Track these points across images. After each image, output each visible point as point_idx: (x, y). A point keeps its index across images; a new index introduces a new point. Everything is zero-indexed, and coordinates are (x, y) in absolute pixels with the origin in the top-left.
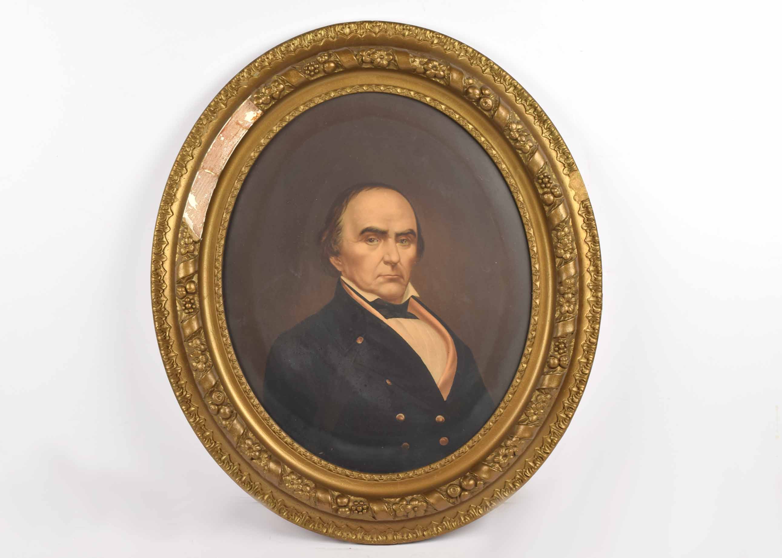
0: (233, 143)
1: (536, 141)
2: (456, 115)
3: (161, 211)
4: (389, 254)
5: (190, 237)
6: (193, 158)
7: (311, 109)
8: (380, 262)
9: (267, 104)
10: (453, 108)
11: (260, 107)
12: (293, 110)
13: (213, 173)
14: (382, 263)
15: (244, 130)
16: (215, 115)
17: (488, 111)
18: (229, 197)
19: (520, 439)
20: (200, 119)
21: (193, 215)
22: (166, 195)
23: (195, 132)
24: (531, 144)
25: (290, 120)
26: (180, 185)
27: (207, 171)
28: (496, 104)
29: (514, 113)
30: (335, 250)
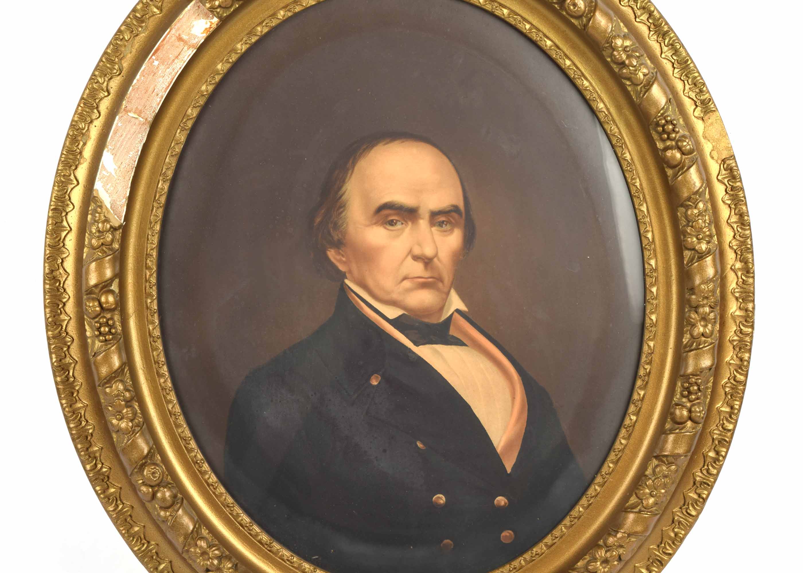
0: (174, 70)
1: (652, 66)
2: (526, 24)
3: (59, 179)
4: (419, 245)
5: (107, 220)
6: (109, 94)
7: (296, 15)
8: (407, 256)
9: (227, 8)
10: (520, 12)
11: (215, 13)
12: (268, 18)
13: (142, 118)
14: (409, 258)
15: (191, 49)
16: (144, 24)
17: (579, 17)
18: (168, 157)
19: (629, 535)
20: (119, 31)
21: (110, 185)
22: (66, 152)
23: (112, 52)
24: (645, 71)
25: (263, 33)
26: (89, 137)
27: (131, 114)
28: (590, 7)
29: (619, 21)
30: (336, 238)
